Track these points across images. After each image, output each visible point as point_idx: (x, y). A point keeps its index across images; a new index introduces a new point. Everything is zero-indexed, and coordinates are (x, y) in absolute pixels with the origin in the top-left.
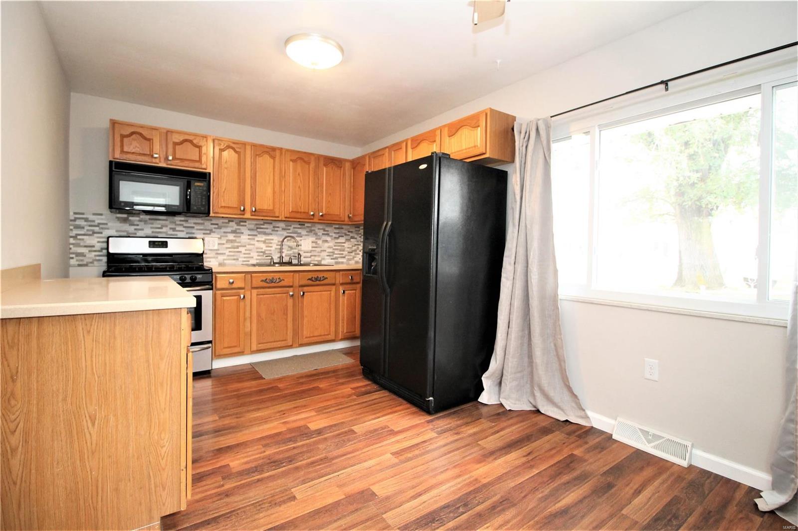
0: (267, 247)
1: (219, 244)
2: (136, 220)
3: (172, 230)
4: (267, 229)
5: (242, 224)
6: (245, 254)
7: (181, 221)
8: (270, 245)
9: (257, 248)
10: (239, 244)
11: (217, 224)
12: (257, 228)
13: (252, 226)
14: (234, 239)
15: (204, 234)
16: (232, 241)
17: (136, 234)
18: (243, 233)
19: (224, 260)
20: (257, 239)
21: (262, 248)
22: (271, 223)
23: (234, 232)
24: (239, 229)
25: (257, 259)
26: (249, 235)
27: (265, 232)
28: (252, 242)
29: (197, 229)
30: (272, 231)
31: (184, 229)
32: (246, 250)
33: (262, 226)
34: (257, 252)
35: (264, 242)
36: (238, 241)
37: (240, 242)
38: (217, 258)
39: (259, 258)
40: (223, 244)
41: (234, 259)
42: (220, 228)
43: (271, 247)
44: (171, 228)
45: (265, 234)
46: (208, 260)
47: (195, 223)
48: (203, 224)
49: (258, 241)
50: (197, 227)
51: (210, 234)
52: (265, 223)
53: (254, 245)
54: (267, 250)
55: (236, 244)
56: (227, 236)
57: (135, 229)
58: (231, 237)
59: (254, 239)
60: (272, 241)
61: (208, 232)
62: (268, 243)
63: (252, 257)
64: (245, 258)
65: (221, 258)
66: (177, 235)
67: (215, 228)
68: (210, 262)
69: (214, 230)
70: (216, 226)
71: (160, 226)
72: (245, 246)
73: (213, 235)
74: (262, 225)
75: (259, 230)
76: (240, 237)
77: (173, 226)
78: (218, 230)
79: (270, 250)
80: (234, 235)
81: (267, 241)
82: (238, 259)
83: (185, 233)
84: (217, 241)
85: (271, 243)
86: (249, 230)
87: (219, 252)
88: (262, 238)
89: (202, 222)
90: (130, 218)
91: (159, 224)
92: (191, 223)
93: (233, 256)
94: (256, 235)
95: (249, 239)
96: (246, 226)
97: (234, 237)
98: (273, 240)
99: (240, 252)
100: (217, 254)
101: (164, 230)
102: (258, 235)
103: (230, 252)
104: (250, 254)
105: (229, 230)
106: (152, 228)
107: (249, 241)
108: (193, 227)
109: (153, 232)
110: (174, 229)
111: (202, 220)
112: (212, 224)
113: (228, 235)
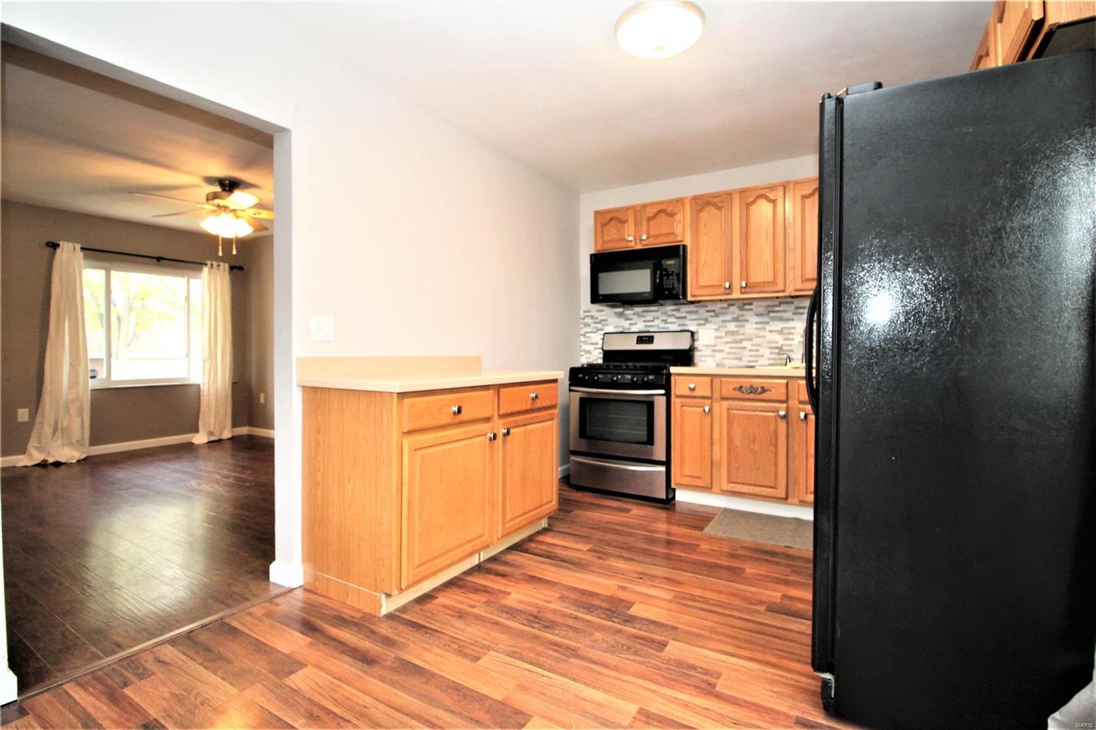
0: (785, 339)
1: (716, 337)
2: (630, 314)
3: (663, 323)
4: (785, 311)
5: (746, 307)
6: (750, 351)
7: (673, 310)
8: (790, 337)
9: (769, 342)
10: (742, 337)
11: (714, 311)
12: (769, 312)
13: (762, 310)
14: (736, 329)
15: (698, 325)
16: (733, 333)
17: (630, 329)
18: (747, 321)
19: (723, 359)
20: (768, 328)
21: (777, 342)
22: (792, 303)
23: (736, 320)
24: (743, 315)
25: (769, 359)
26: (757, 323)
27: (782, 317)
28: (762, 333)
29: (691, 320)
30: (794, 314)
31: (675, 320)
32: (752, 345)
33: (777, 309)
34: (770, 348)
35: (781, 332)
36: (741, 332)
37: (743, 334)
38: (714, 356)
39: (773, 356)
40: (721, 337)
41: (736, 359)
42: (717, 315)
43: (792, 339)
44: (663, 321)
45: (782, 319)
46: (703, 359)
47: (688, 312)
48: (697, 312)
49: (770, 331)
50: (690, 317)
51: (704, 324)
52: (781, 303)
53: (764, 337)
54: (785, 345)
55: (739, 337)
56: (726, 327)
57: (630, 324)
58: (732, 327)
59: (765, 328)
60: (792, 331)
61: (702, 322)
62: (785, 334)
63: (762, 356)
64: (751, 356)
65: (719, 356)
66: (668, 328)
67: (711, 316)
68: (705, 361)
69: (710, 319)
70: (713, 314)
71: (651, 319)
72: (751, 340)
73: (708, 325)
74: (776, 306)
75: (771, 314)
76: (744, 326)
77: (664, 318)
78: (715, 319)
79: (791, 345)
80: (736, 324)
81: (785, 331)
82: (741, 359)
83: (676, 325)
84: (713, 334)
85: (792, 334)
86: (757, 315)
87: (716, 348)
88: (778, 326)
89: (695, 309)
90: (626, 312)
91: (651, 316)
92: (682, 312)
93: (735, 353)
94: (768, 323)
95: (757, 329)
96: (751, 310)
97: (736, 326)
98: (794, 328)
99: (745, 348)
100: (714, 351)
101: (656, 322)
102: (771, 323)
103: (731, 348)
104: (758, 351)
105: (729, 317)
106: (644, 321)
107: (757, 331)
108: (685, 317)
109: (646, 326)
110: (665, 322)
111: (696, 307)
112: (708, 311)
113: (728, 324)
